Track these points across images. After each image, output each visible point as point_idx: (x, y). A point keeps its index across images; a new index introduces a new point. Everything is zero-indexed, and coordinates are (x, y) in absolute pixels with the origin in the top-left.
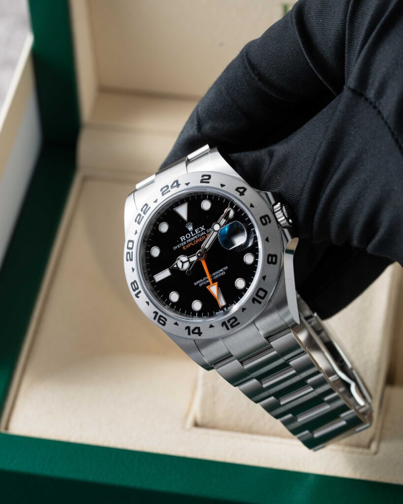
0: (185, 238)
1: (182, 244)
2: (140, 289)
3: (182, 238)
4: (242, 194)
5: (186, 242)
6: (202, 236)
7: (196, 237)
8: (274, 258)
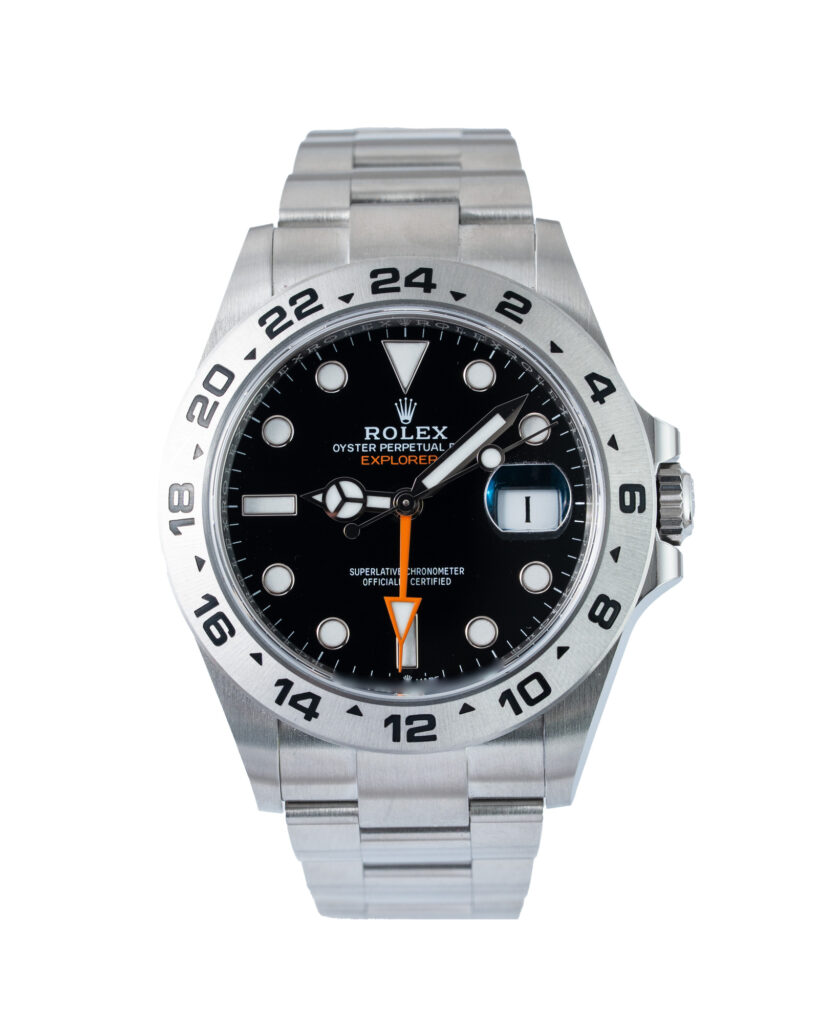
0: (380, 435)
1: (364, 446)
2: (197, 513)
3: (369, 432)
4: (599, 397)
5: (378, 448)
6: (430, 453)
7: (411, 446)
8: (611, 611)
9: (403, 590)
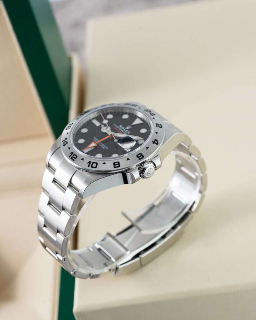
3: (121, 126)
8: (118, 166)
9: (96, 143)
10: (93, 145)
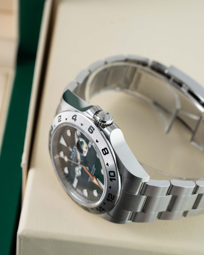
8: (106, 150)
9: (93, 178)
10: (95, 181)
